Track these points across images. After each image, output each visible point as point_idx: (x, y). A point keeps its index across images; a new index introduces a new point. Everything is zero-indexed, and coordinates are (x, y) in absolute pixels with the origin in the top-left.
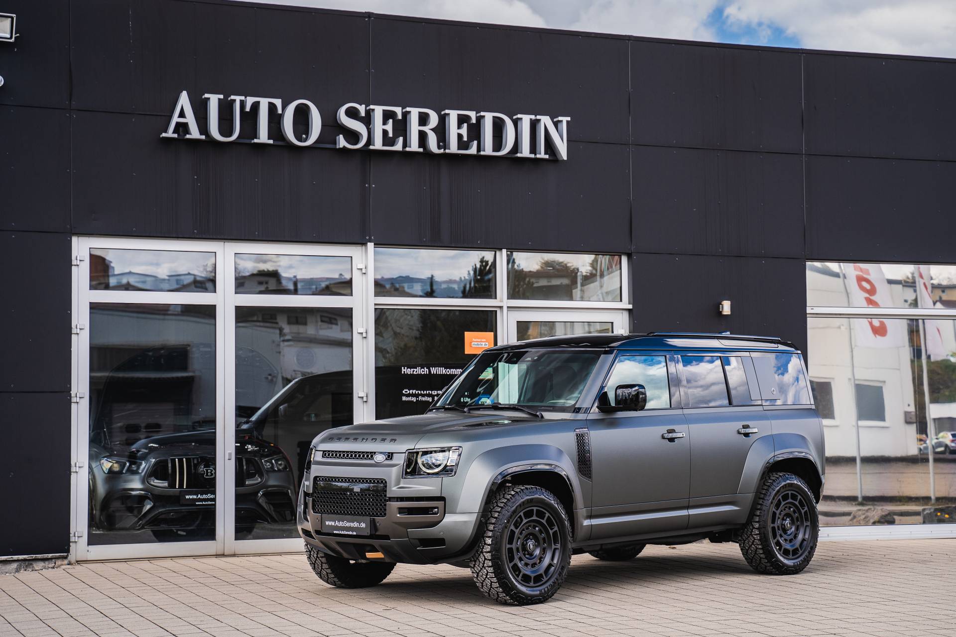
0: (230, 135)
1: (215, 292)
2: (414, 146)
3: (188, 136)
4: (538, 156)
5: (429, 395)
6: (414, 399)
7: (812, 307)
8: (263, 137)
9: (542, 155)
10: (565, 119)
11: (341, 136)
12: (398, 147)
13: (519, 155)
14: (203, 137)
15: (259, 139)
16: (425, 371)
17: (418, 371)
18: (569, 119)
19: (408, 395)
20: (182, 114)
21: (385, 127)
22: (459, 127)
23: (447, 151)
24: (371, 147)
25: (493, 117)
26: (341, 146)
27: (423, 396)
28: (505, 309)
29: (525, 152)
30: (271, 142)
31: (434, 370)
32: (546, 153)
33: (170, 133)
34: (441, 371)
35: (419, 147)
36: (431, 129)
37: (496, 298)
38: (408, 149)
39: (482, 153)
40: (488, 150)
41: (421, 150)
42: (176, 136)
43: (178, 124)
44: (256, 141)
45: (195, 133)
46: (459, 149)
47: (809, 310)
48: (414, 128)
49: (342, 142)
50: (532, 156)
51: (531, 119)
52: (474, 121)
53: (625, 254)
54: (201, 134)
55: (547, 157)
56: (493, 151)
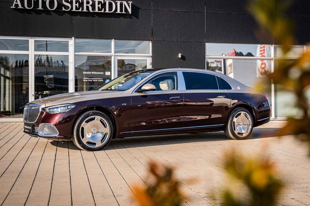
0: (31, 7)
1: (29, 51)
2: (85, 10)
3: (18, 8)
4: (122, 13)
5: (91, 80)
6: (87, 81)
7: (208, 56)
8: (40, 8)
9: (124, 12)
10: (130, 2)
11: (63, 7)
12: (80, 10)
13: (117, 12)
14: (23, 8)
15: (39, 8)
16: (90, 73)
17: (88, 73)
18: (132, 2)
19: (85, 79)
20: (16, 2)
21: (76, 5)
22: (99, 4)
23: (95, 11)
24: (72, 10)
25: (109, 2)
26: (63, 10)
27: (89, 80)
28: (113, 56)
29: (119, 11)
30: (42, 9)
31: (93, 73)
32: (125, 12)
33: (13, 7)
34: (95, 73)
35: (86, 10)
36: (90, 5)
37: (111, 53)
38: (83, 11)
39: (105, 12)
40: (107, 11)
41: (87, 11)
42: (15, 7)
43: (15, 4)
44: (38, 9)
45: (20, 7)
46: (98, 11)
47: (206, 57)
48: (85, 5)
49: (64, 9)
50: (121, 13)
51: (120, 2)
52: (103, 3)
53: (150, 40)
54: (22, 7)
55: (125, 13)
56: (109, 11)
